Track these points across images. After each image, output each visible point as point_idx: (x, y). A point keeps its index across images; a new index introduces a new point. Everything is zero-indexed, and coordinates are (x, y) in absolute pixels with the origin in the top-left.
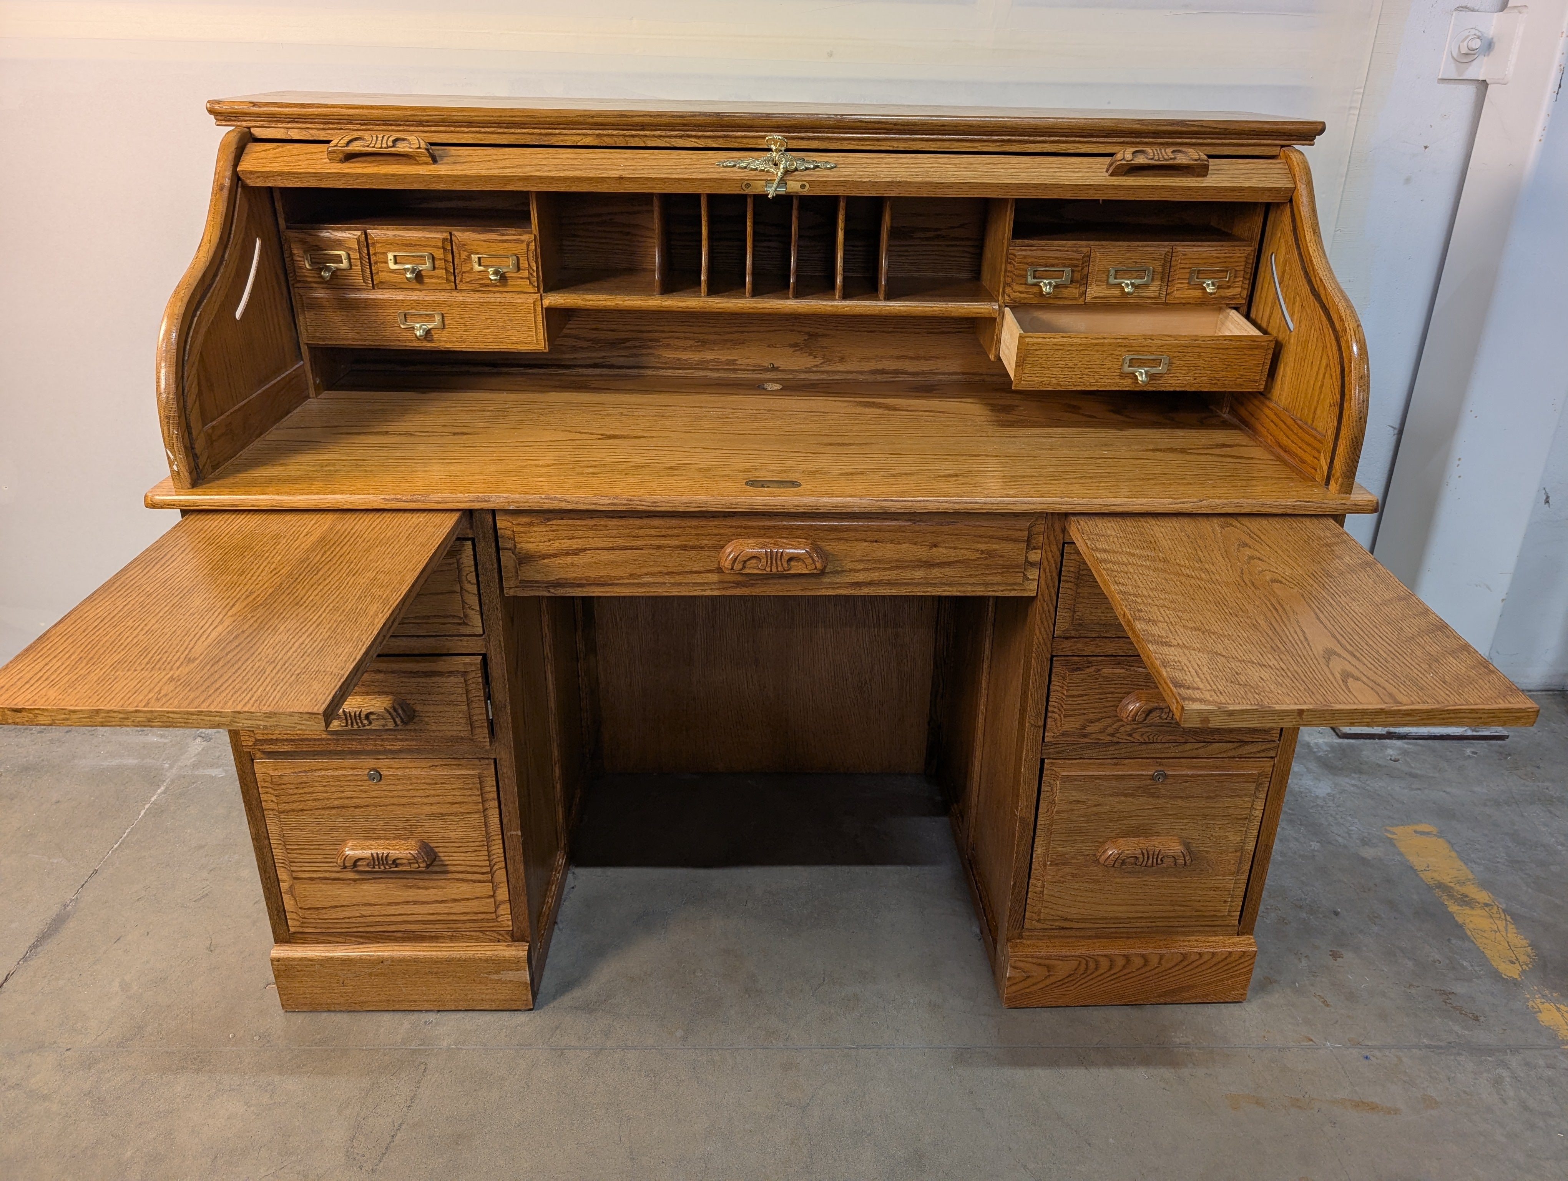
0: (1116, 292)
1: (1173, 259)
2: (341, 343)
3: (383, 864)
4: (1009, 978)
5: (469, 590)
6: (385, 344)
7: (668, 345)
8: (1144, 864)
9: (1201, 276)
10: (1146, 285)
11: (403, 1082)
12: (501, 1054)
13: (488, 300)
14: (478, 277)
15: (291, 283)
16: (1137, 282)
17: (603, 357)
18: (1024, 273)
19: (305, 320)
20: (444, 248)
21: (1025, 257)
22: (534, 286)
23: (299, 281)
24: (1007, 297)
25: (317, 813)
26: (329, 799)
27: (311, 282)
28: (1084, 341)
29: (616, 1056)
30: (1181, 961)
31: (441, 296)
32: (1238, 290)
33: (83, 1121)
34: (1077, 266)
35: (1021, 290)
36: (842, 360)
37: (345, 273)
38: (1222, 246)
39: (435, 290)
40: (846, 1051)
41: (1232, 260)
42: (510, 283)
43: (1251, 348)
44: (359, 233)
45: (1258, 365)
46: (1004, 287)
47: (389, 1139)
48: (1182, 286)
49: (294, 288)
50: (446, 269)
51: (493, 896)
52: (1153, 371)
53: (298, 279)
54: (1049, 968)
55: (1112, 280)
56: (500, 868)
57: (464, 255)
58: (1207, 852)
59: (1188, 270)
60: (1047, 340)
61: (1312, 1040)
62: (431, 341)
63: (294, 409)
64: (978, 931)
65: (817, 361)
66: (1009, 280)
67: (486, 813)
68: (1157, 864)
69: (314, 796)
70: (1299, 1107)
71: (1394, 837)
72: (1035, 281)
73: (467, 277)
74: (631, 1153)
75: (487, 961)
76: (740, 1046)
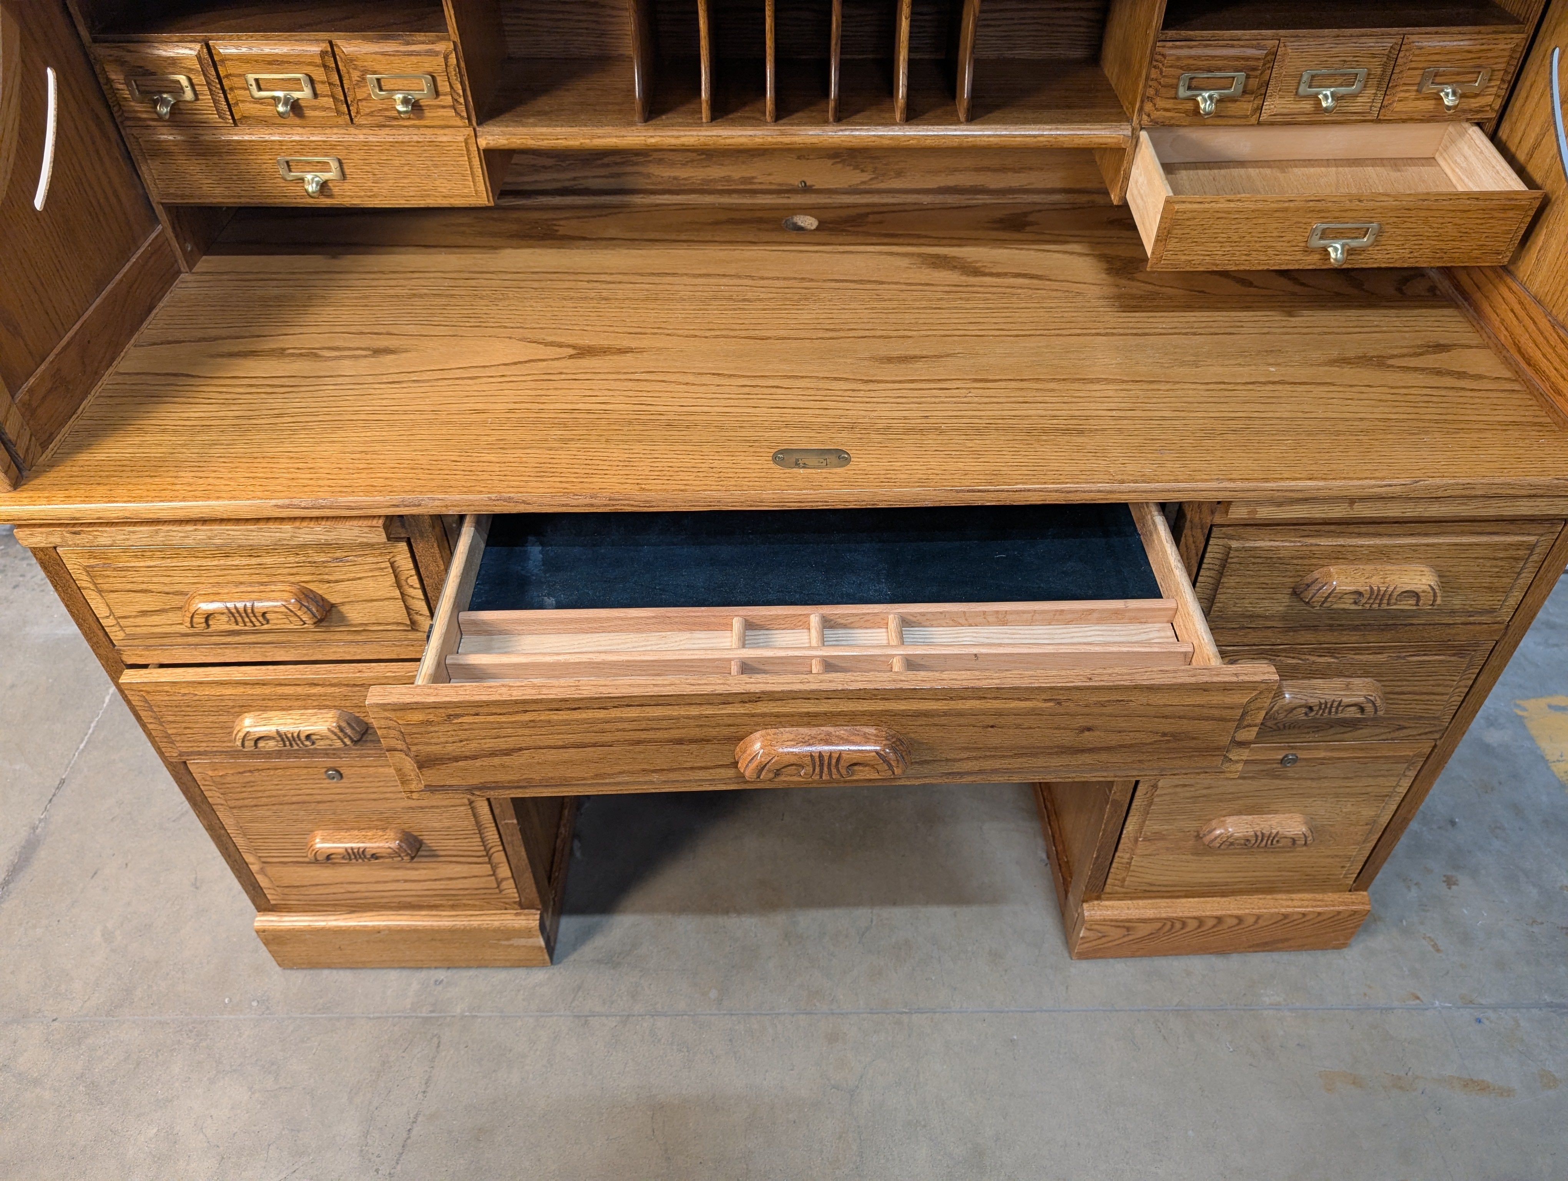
0: (1307, 106)
1: (1402, 54)
2: (207, 201)
3: (360, 857)
4: (1082, 938)
5: (412, 594)
6: (268, 201)
7: (661, 160)
8: (1256, 845)
9: (1438, 79)
10: (1354, 96)
11: (415, 1061)
12: (519, 1023)
13: (400, 139)
14: (380, 106)
15: (118, 120)
16: (1343, 90)
17: (575, 179)
18: (1175, 81)
19: (150, 171)
20: (325, 66)
21: (1179, 58)
22: (462, 117)
23: (128, 119)
24: (1145, 117)
25: (275, 808)
26: (284, 796)
27: (145, 120)
28: (1259, 206)
29: (645, 1025)
30: (1280, 921)
31: (334, 136)
32: (1491, 100)
33: (79, 1111)
34: (1254, 69)
35: (1168, 106)
36: (899, 174)
37: (190, 106)
38: (1479, 33)
39: (323, 127)
40: (897, 1016)
41: (1489, 55)
42: (427, 114)
43: (1504, 209)
44: (198, 46)
45: (1507, 232)
46: (1142, 102)
47: (405, 1135)
48: (1407, 95)
49: (124, 128)
50: (333, 96)
51: (494, 874)
52: (1354, 243)
53: (126, 115)
54: (1128, 929)
55: (1303, 89)
56: (498, 851)
57: (356, 75)
58: (1332, 826)
59: (1420, 72)
60: (1207, 206)
61: (1418, 998)
62: (331, 196)
63: (160, 300)
64: (1044, 856)
65: (866, 177)
66: (1151, 92)
67: (473, 805)
68: (1272, 844)
69: (267, 794)
70: (1401, 1088)
71: (1525, 714)
72: (1189, 93)
73: (365, 108)
74: (666, 1150)
75: (496, 930)
76: (781, 1011)
